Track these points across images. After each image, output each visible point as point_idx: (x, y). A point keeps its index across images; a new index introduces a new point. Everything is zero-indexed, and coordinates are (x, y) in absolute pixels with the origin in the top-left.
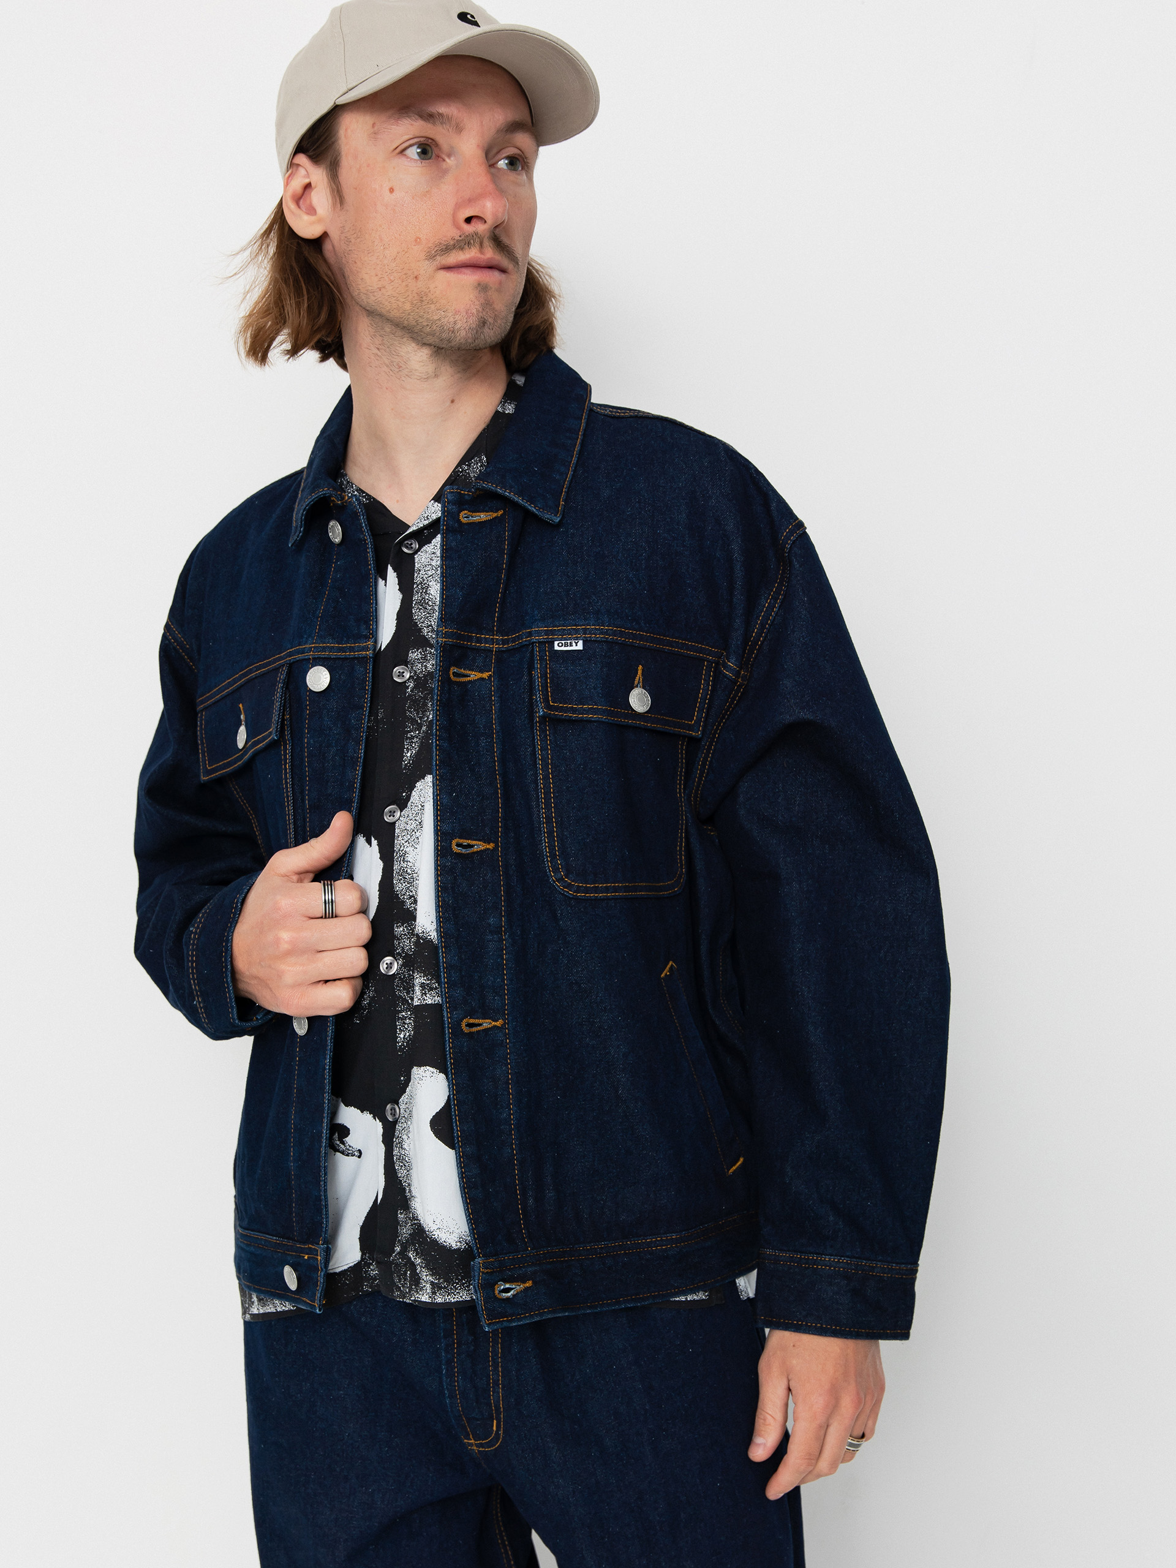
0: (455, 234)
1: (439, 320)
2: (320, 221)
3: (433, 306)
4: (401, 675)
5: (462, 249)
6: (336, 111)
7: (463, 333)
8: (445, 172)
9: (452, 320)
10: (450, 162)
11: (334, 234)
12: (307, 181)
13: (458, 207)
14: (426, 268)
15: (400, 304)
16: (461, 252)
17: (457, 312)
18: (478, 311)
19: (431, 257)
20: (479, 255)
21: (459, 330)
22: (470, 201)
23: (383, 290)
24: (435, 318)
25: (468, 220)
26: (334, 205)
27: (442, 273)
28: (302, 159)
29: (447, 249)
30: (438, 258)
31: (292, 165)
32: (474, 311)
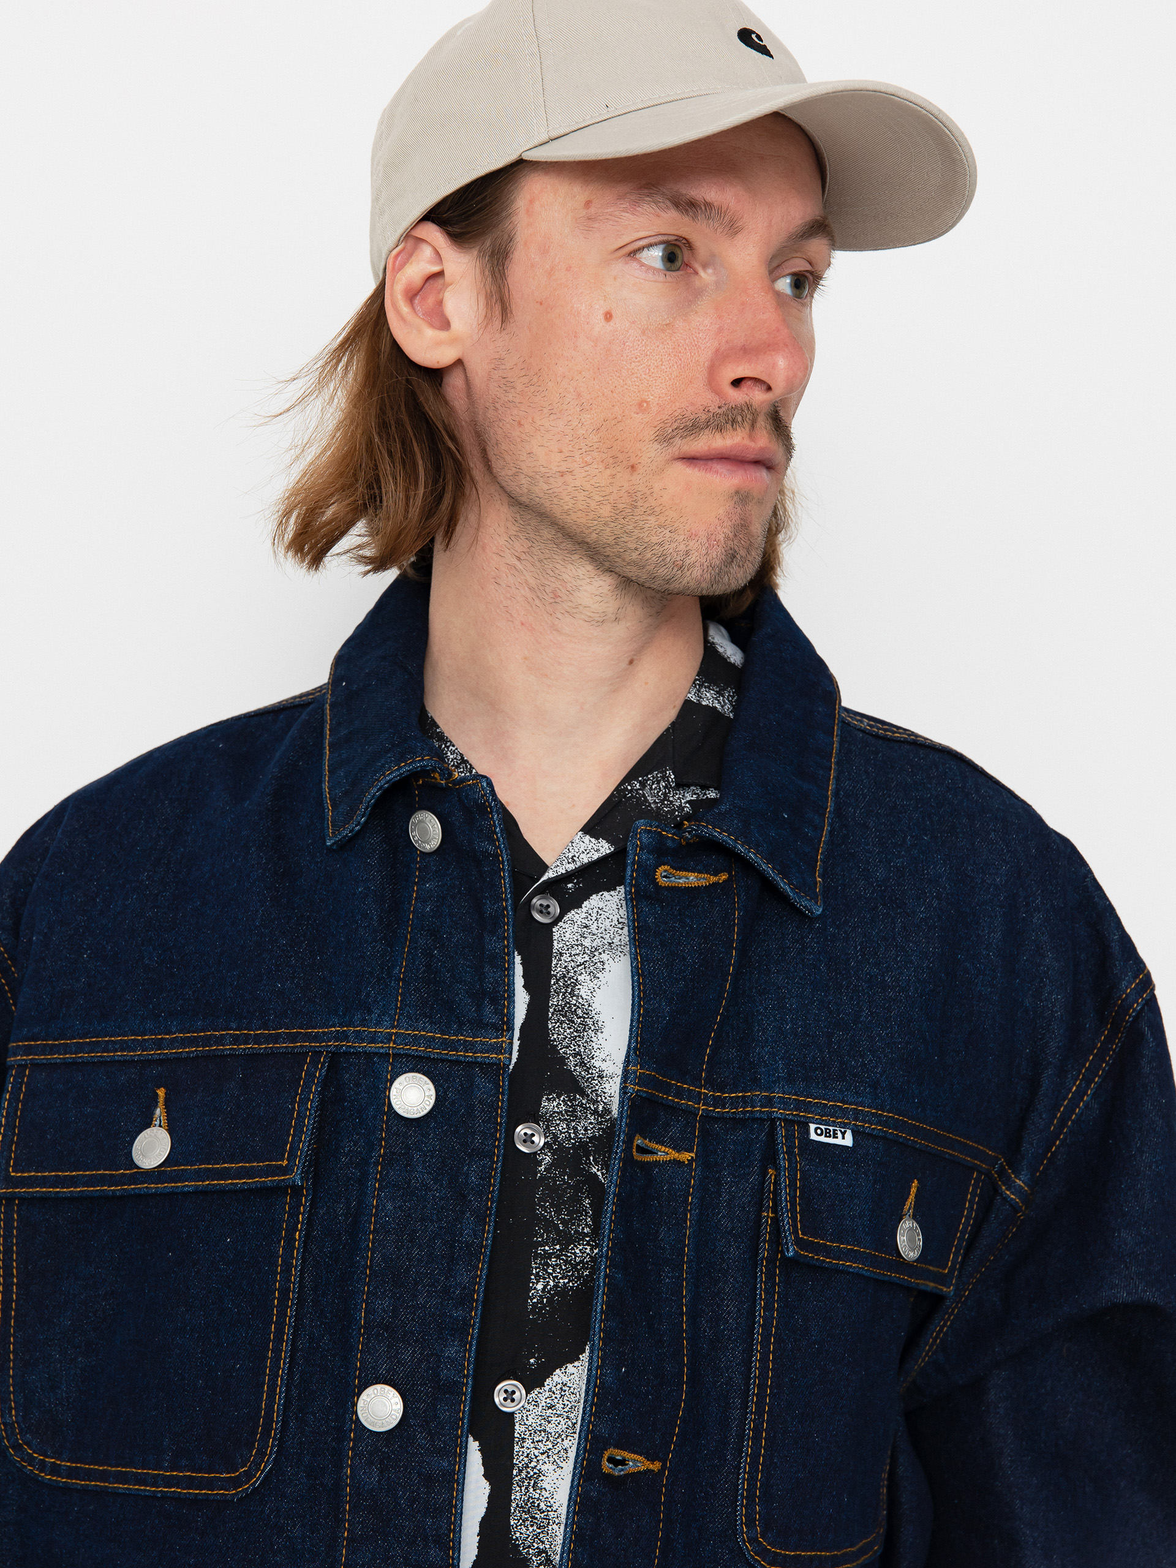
0: (708, 400)
1: (661, 544)
2: (454, 341)
3: (652, 519)
4: (528, 1139)
5: (720, 429)
6: (518, 167)
7: (697, 572)
8: (697, 293)
9: (682, 547)
10: (706, 276)
11: (478, 366)
12: (436, 269)
13: (720, 358)
14: (651, 453)
15: (593, 505)
16: (718, 435)
17: (692, 536)
18: (727, 538)
19: (664, 438)
20: (747, 442)
21: (692, 566)
22: (747, 351)
23: (568, 478)
24: (654, 539)
25: (737, 383)
26: (488, 319)
27: (680, 466)
28: (433, 233)
29: (694, 428)
30: (678, 441)
31: (410, 238)
32: (721, 537)
